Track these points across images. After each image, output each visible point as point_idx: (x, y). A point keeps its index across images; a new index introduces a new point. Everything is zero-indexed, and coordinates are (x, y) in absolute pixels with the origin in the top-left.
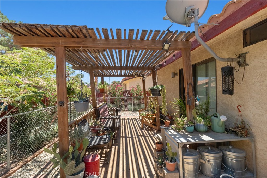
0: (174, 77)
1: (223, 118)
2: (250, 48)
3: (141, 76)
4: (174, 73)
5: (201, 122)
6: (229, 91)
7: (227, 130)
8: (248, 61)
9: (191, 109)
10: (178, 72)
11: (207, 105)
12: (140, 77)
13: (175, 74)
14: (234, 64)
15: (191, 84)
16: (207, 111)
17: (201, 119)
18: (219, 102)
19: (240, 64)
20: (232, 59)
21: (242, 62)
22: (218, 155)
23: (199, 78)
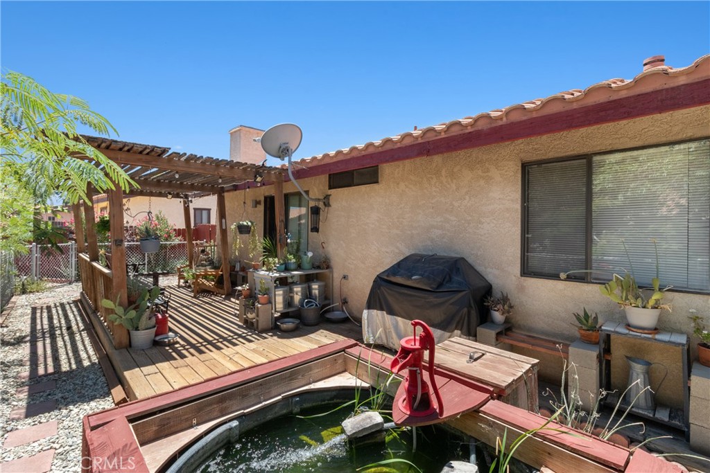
0: (256, 207)
1: (310, 254)
2: (333, 191)
3: (182, 198)
4: (256, 201)
5: (292, 259)
6: (315, 229)
7: (314, 267)
8: (331, 203)
9: (282, 247)
10: (262, 199)
11: (299, 244)
12: (179, 200)
13: (257, 203)
14: (321, 205)
15: (282, 221)
16: (298, 250)
17: (292, 257)
18: (310, 240)
19: (325, 205)
20: (319, 200)
21: (326, 203)
22: (304, 286)
23: (291, 208)
